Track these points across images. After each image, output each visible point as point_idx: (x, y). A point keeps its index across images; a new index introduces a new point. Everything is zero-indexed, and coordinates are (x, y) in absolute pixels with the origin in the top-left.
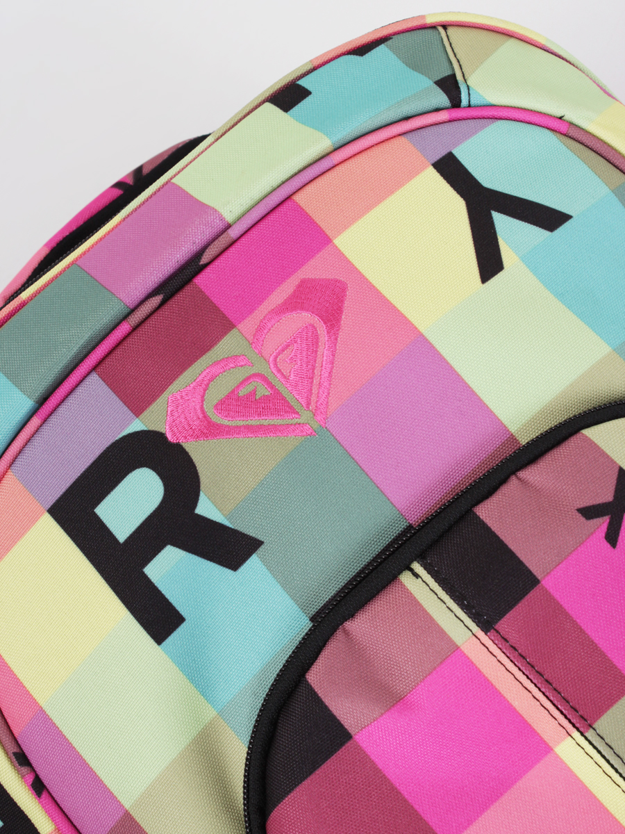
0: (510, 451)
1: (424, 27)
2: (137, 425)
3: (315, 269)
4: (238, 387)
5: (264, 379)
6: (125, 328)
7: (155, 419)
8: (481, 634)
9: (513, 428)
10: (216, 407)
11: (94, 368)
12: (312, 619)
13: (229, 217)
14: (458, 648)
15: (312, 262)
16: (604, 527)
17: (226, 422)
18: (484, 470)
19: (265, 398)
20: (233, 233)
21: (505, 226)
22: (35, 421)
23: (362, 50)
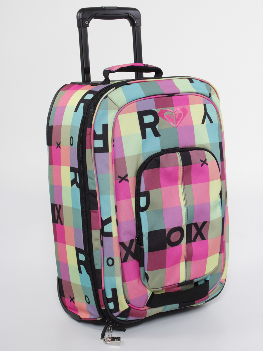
0: (194, 147)
1: (209, 84)
2: (155, 110)
3: (186, 107)
4: (170, 115)
5: (173, 116)
6: (161, 96)
7: (158, 111)
8: (182, 166)
9: (196, 144)
10: (166, 115)
11: (154, 98)
12: (161, 150)
13: (180, 92)
14: (178, 166)
15: (186, 106)
16: (202, 164)
17: (166, 118)
18: (190, 147)
19: (172, 118)
20: (180, 94)
21: (207, 118)
22: (143, 99)
23: (202, 81)
